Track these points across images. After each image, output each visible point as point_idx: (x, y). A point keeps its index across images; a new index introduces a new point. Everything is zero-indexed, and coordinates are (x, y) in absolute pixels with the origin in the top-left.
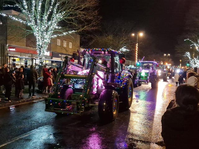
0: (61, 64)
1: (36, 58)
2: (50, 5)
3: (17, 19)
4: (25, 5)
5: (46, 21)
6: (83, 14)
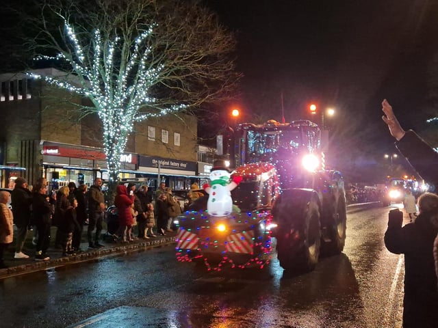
0: (156, 181)
1: (102, 168)
3: (61, 84)
4: (80, 55)
5: (124, 86)
6: (203, 69)
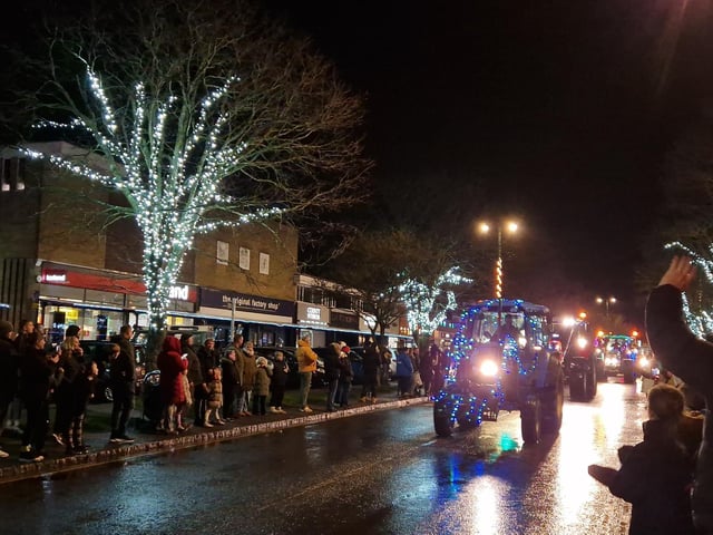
1: (138, 307)
2: (197, 121)
3: (77, 169)
4: (110, 123)
5: (180, 175)
6: (310, 153)
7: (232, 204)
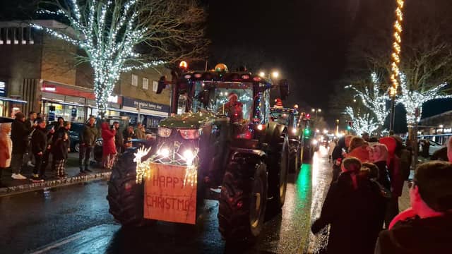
0: (136, 119)
2: (122, 15)
3: (60, 36)
4: (77, 13)
5: (113, 42)
6: (179, 34)
7: (139, 58)
